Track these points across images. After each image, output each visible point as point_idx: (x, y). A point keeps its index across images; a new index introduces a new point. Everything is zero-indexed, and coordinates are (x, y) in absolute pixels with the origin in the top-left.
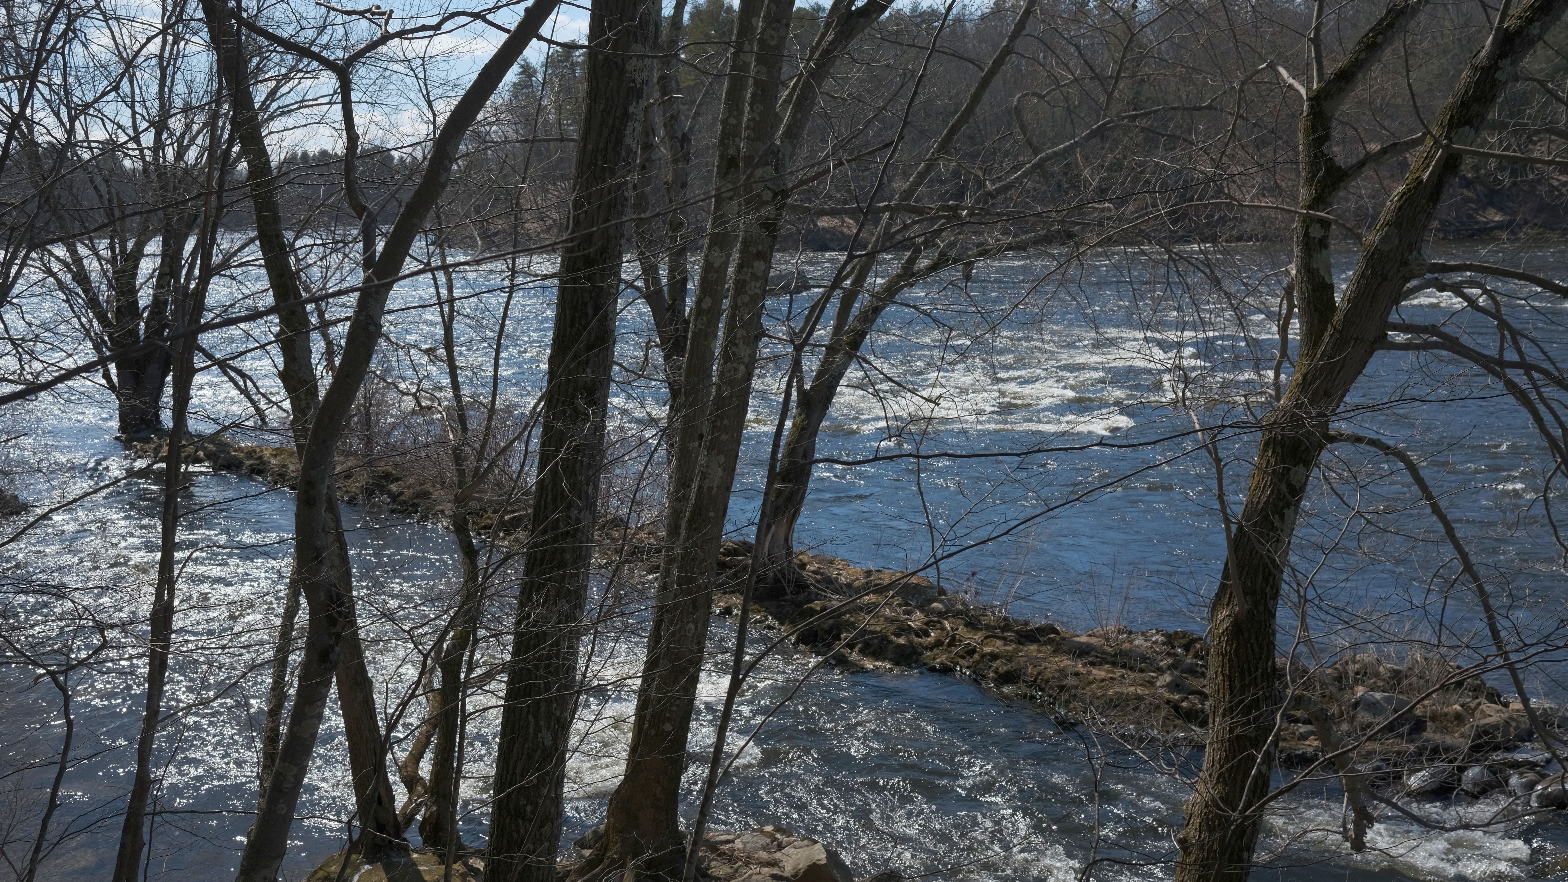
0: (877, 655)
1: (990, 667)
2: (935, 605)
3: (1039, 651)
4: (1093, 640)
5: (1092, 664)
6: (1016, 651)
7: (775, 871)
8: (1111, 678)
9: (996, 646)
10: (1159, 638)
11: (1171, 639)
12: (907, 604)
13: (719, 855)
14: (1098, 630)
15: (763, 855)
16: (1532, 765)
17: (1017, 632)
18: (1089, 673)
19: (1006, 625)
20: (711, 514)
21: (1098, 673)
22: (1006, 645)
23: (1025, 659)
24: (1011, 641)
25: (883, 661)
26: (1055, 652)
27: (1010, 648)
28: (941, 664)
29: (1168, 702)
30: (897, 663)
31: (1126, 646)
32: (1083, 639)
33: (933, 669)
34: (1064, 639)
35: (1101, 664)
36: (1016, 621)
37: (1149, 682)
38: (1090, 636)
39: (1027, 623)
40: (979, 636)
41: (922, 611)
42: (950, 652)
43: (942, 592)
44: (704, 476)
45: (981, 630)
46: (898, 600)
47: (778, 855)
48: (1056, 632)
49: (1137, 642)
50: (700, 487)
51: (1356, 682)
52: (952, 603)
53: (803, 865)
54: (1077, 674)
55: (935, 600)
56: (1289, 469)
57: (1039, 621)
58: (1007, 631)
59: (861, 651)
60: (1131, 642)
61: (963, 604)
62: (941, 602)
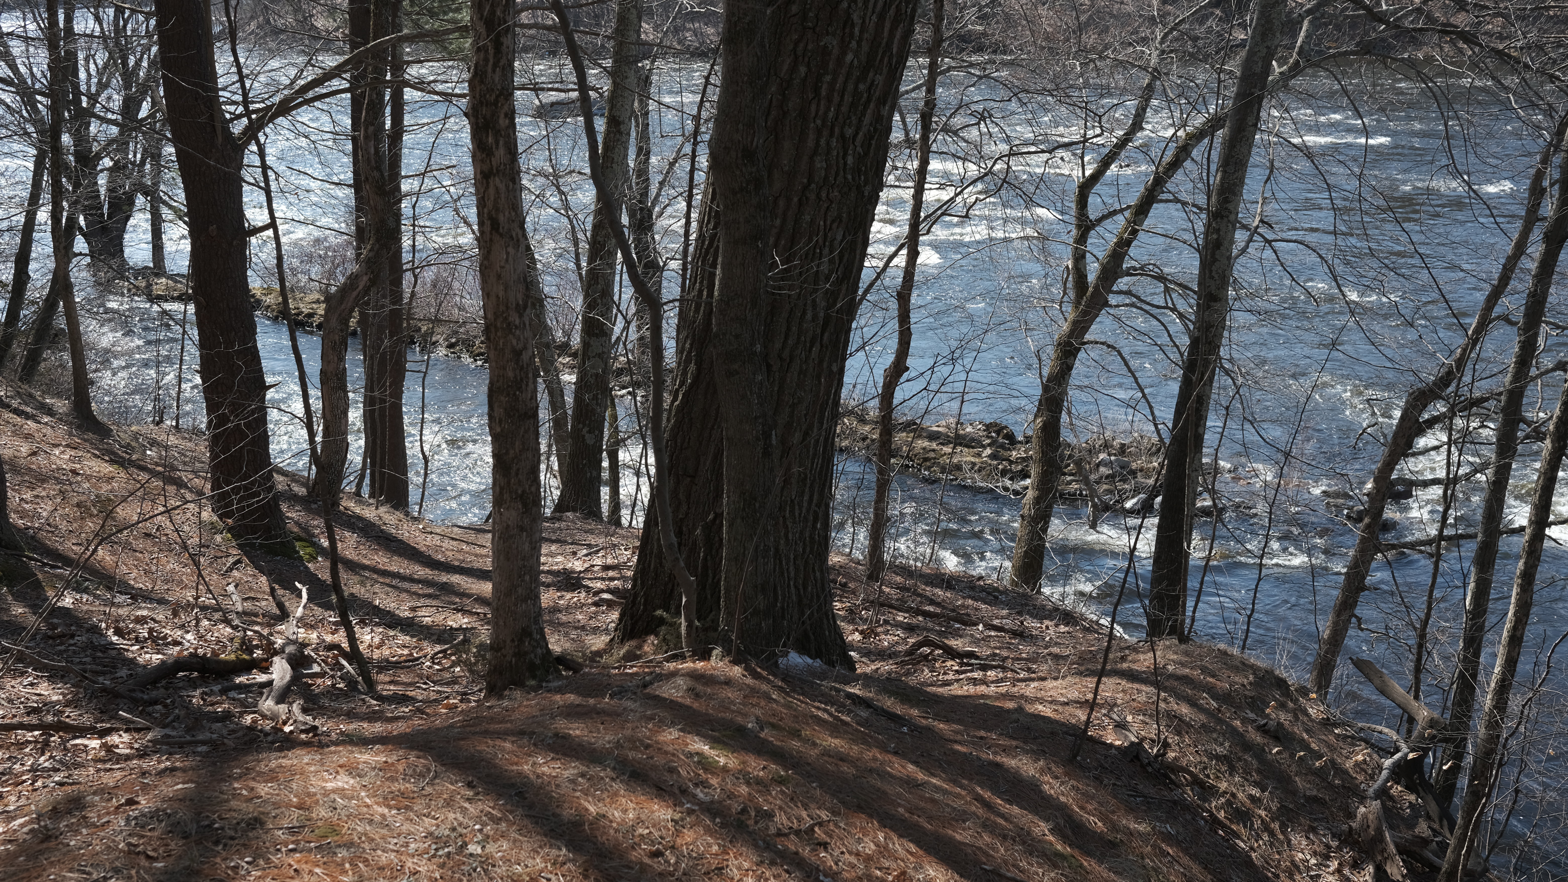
3: (908, 437)
4: (940, 429)
5: (942, 444)
8: (955, 452)
10: (981, 427)
11: (988, 427)
14: (942, 423)
18: (941, 450)
21: (948, 449)
26: (918, 437)
31: (961, 432)
32: (934, 428)
34: (923, 429)
35: (947, 444)
37: (977, 454)
38: (938, 426)
40: (867, 428)
48: (917, 424)
49: (968, 430)
51: (1100, 451)
54: (934, 450)
60: (964, 429)
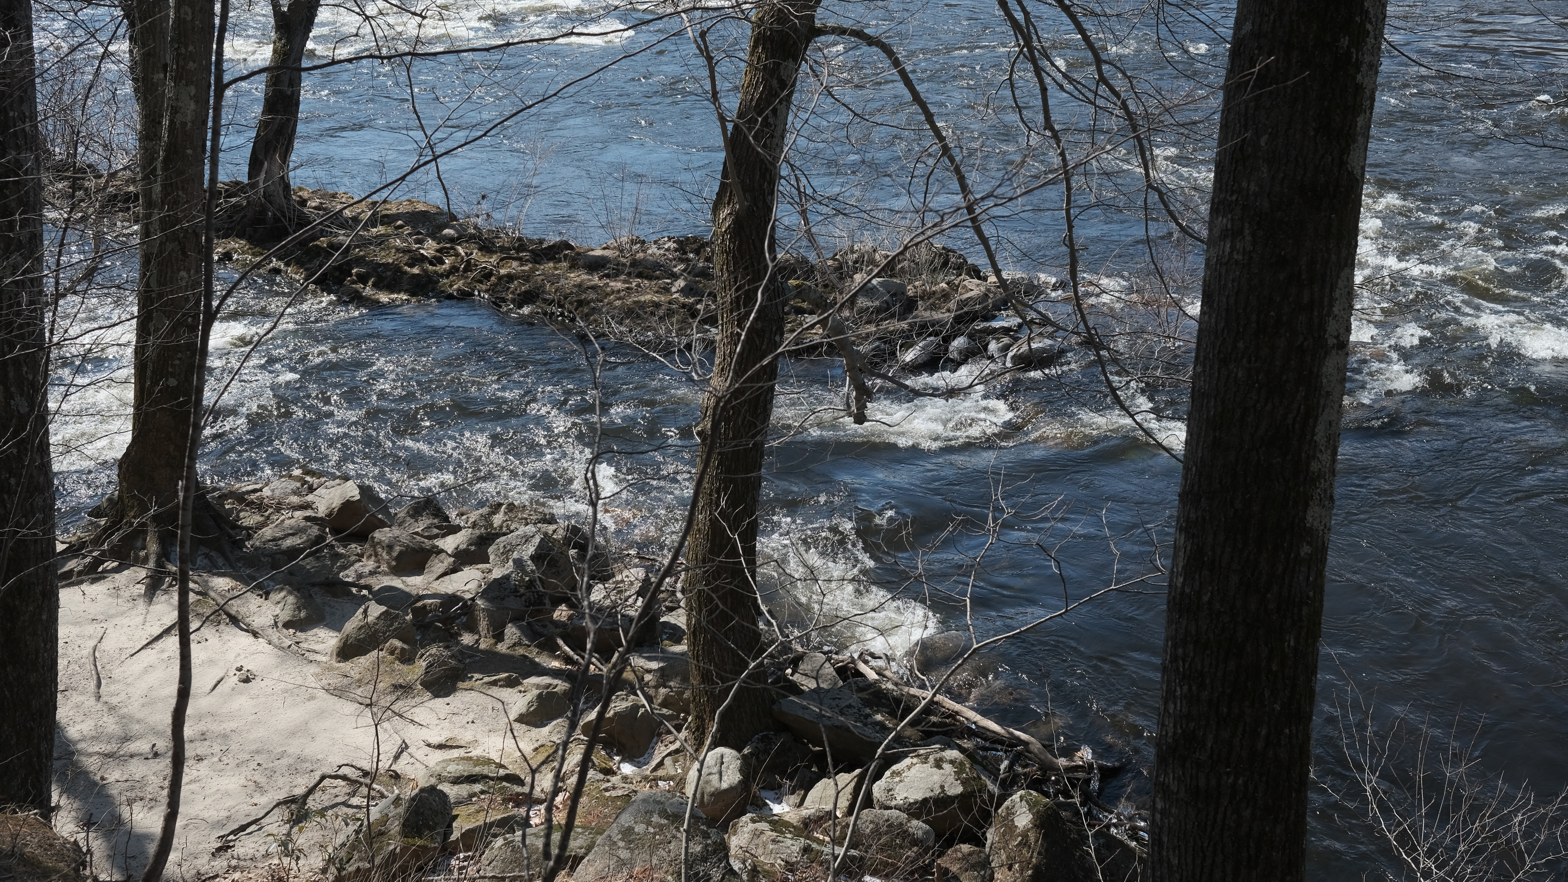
0: (391, 288)
1: (509, 288)
2: (447, 231)
3: (556, 269)
4: (607, 253)
5: (608, 276)
6: (533, 270)
7: (309, 513)
8: (628, 288)
9: (514, 267)
10: (672, 245)
11: (683, 245)
12: (419, 233)
13: (247, 505)
14: (611, 242)
15: (295, 499)
16: (1006, 331)
17: (532, 251)
18: (607, 285)
19: (520, 246)
20: (189, 152)
21: (617, 285)
22: (522, 265)
23: (542, 277)
24: (527, 261)
25: (399, 293)
26: (573, 267)
27: (526, 268)
28: (459, 290)
29: (684, 306)
30: (413, 294)
31: (640, 255)
32: (598, 253)
33: (450, 297)
34: (579, 254)
35: (617, 275)
36: (531, 241)
37: (664, 288)
38: (604, 249)
39: (541, 241)
40: (494, 259)
41: (433, 240)
42: (467, 277)
43: (454, 218)
44: (175, 111)
45: (496, 252)
46: (407, 230)
47: (310, 498)
48: (571, 248)
49: (650, 252)
50: (172, 122)
51: (856, 270)
52: (464, 227)
53: (337, 503)
54: (594, 288)
55: (447, 226)
56: (780, 64)
57: (553, 239)
58: (522, 251)
59: (375, 285)
60: (644, 251)
61: (476, 227)
62: (452, 227)
